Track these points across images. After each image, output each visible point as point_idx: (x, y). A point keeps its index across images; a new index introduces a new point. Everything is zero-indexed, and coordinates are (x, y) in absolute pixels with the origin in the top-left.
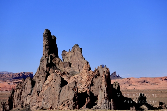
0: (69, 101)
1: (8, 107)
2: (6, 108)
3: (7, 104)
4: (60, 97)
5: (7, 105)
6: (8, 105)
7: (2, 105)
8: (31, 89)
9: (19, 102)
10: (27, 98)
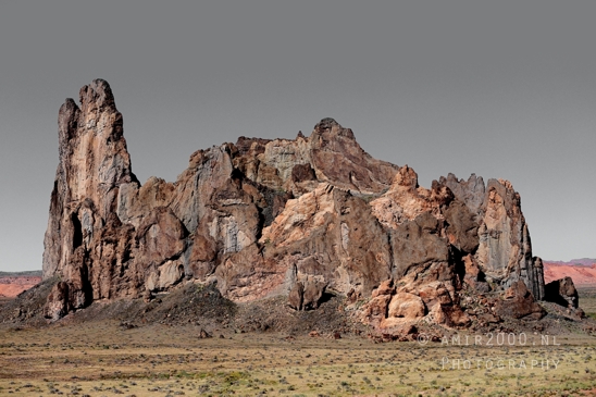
0: (434, 264)
1: (82, 298)
2: (73, 300)
3: (80, 287)
4: (395, 255)
5: (76, 291)
6: (79, 293)
7: (62, 291)
8: (181, 242)
9: (119, 282)
10: (162, 268)
